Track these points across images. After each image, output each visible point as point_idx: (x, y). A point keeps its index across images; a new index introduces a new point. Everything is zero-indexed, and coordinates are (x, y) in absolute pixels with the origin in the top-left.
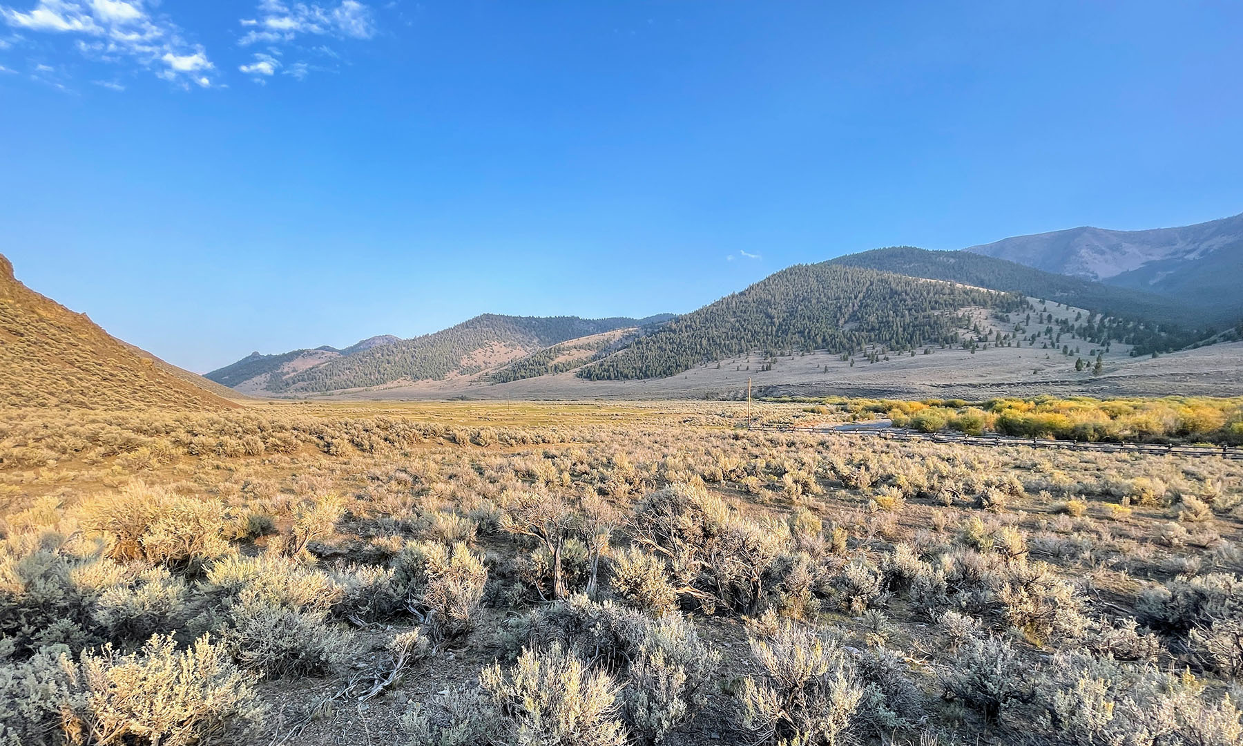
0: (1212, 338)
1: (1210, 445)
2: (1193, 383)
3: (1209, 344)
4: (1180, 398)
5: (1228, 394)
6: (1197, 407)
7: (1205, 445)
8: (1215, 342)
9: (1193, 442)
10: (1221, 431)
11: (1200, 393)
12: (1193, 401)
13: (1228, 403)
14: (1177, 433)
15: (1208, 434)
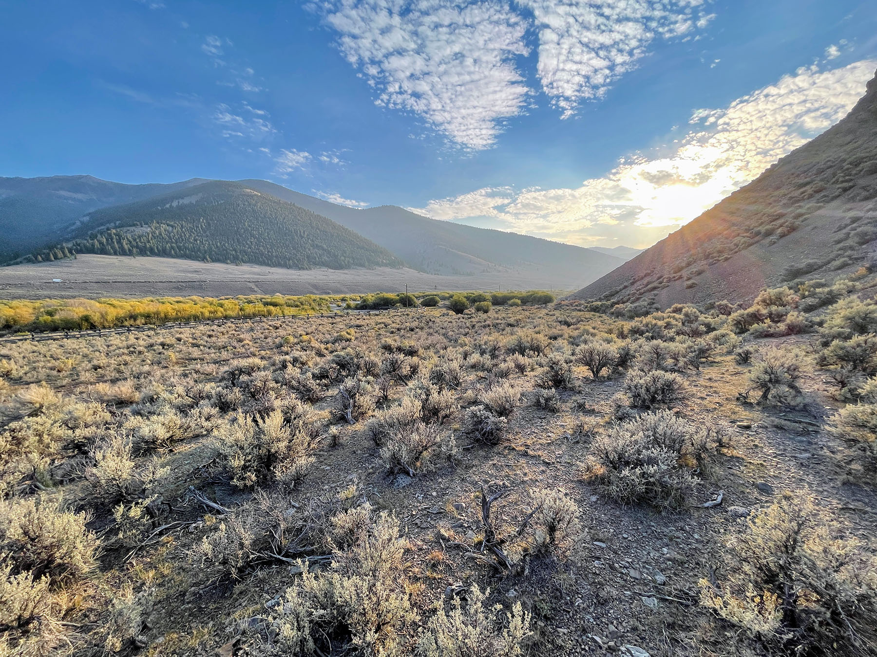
0: (19, 260)
1: (27, 333)
2: (13, 291)
3: (17, 264)
4: (5, 301)
5: (38, 298)
6: (17, 307)
7: (23, 334)
8: (21, 262)
9: (16, 332)
10: (35, 323)
11: (19, 297)
12: (15, 303)
13: (38, 304)
14: (4, 327)
15: (26, 326)
